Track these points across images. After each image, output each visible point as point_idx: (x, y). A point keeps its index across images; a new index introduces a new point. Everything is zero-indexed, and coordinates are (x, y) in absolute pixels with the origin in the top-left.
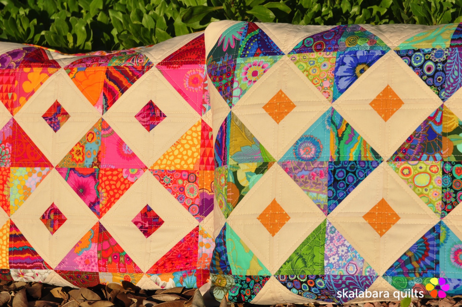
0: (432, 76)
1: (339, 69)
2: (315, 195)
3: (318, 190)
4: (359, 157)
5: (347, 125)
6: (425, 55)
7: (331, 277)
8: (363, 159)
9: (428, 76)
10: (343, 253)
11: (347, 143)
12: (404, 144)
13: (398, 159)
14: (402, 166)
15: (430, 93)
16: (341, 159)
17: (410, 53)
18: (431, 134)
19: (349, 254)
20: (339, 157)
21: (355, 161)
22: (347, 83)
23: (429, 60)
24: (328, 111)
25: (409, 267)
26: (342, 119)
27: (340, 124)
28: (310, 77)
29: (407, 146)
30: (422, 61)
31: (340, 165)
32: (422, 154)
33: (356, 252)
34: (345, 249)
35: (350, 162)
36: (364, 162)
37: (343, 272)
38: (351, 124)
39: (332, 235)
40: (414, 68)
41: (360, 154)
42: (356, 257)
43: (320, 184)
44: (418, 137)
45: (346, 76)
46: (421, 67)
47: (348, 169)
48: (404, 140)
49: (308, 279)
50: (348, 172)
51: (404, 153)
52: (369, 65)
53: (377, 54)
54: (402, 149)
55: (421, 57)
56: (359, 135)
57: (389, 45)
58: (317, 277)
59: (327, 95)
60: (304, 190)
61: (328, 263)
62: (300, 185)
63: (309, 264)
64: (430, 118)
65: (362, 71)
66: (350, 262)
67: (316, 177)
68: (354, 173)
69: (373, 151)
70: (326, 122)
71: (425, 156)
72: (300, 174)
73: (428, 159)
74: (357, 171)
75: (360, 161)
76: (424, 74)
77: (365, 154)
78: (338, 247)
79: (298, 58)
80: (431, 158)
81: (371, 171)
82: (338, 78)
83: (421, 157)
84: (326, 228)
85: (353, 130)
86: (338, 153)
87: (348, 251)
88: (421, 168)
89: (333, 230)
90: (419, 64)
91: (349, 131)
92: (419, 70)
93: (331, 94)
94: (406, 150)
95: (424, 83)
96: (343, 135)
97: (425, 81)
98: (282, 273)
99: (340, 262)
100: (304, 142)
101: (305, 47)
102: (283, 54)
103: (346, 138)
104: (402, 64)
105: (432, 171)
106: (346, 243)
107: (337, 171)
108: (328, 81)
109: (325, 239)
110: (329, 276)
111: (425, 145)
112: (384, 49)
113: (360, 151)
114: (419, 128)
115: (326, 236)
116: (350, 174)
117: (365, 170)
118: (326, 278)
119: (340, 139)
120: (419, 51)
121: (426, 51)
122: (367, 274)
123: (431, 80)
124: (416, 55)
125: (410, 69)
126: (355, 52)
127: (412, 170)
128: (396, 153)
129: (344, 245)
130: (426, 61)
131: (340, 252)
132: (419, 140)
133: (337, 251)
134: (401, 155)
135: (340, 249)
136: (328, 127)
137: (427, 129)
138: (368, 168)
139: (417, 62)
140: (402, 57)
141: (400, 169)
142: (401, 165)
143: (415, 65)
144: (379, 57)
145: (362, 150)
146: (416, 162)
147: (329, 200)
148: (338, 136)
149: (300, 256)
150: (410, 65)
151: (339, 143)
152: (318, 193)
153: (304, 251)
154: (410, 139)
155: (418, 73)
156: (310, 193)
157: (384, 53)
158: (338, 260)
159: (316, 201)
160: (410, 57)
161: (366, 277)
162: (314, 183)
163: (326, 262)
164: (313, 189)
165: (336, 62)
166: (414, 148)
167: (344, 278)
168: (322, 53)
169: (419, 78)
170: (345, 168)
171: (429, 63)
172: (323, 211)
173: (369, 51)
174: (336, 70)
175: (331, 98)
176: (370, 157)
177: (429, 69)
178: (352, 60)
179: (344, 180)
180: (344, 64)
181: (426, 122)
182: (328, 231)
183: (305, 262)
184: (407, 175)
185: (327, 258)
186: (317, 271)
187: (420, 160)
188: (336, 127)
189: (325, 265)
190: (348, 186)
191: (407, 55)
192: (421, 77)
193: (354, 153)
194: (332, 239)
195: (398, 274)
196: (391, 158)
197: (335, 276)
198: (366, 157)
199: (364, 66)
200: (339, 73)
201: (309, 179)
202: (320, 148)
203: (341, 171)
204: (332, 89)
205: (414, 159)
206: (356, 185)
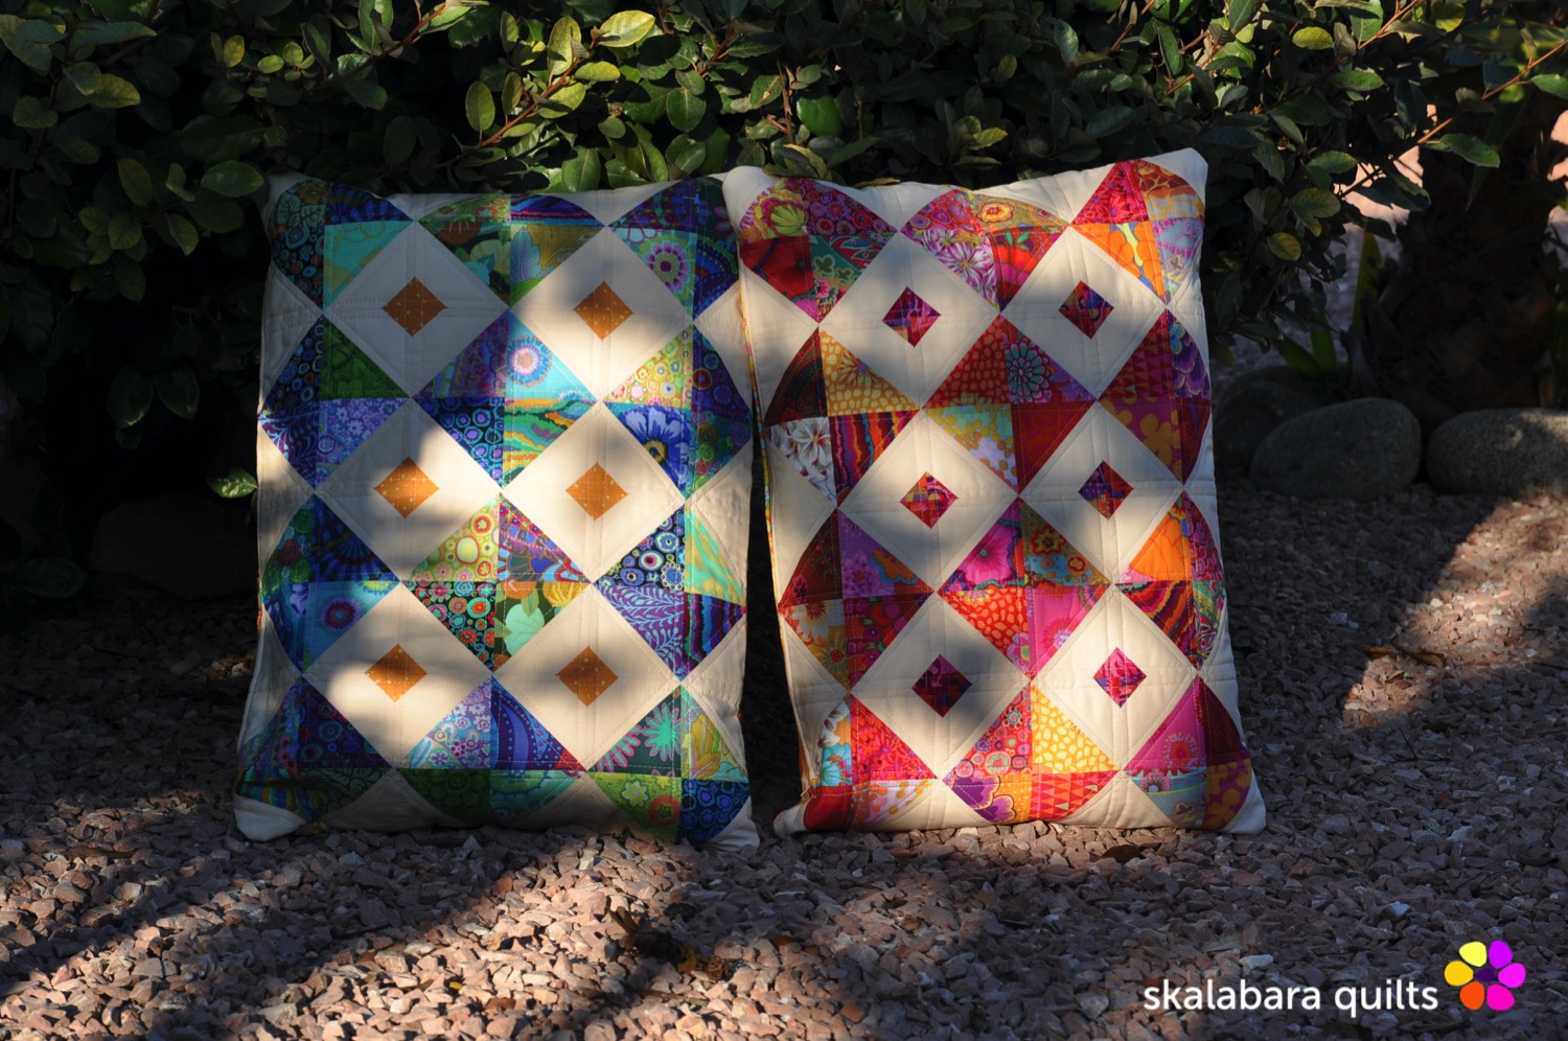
0: (637, 566)
1: (660, 414)
2: (450, 377)
3: (457, 381)
4: (509, 448)
5: (565, 428)
6: (674, 553)
7: (316, 412)
8: (506, 455)
9: (637, 559)
10: (351, 429)
11: (535, 427)
12: (528, 521)
13: (503, 511)
14: (491, 519)
15: (611, 563)
16: (507, 419)
17: (679, 530)
18: (542, 564)
19: (350, 439)
20: (511, 414)
21: (502, 442)
22: (636, 427)
23: (665, 561)
24: (590, 395)
25: (327, 536)
26: (575, 418)
27: (566, 416)
28: (652, 363)
29: (524, 524)
30: (663, 550)
31: (497, 417)
32: (510, 551)
33: (352, 450)
34: (358, 431)
35: (502, 433)
36: (501, 456)
37: (324, 429)
38: (565, 433)
39: (381, 409)
40: (654, 536)
41: (515, 449)
42: (345, 450)
43: (466, 383)
44: (538, 543)
45: (647, 424)
46: (655, 548)
47: (490, 429)
48: (534, 521)
49: (316, 374)
50: (484, 430)
51: (513, 522)
52: (663, 464)
53: (680, 476)
54: (519, 517)
55: (671, 547)
56: (546, 447)
57: (694, 496)
58: (317, 390)
59: (619, 392)
60: (458, 358)
61: (336, 406)
62: (467, 351)
63: (337, 375)
64: (568, 562)
65: (654, 452)
66: (337, 443)
67: (479, 377)
68: (483, 440)
69: (519, 470)
70: (571, 392)
71: (506, 554)
72: (486, 350)
73: (500, 559)
74: (486, 445)
75: (502, 449)
76: (642, 552)
77: (515, 458)
78: (361, 420)
79: (685, 342)
80: (503, 564)
81: (486, 468)
82: (645, 412)
83: (505, 548)
84: (392, 398)
85: (555, 436)
86: (519, 413)
87: (353, 437)
88: (487, 548)
89: (390, 410)
90: (660, 545)
91: (554, 430)
92: (650, 544)
93: (620, 400)
94: (518, 524)
95: (627, 552)
96: (548, 420)
97: (631, 554)
98: (325, 329)
99: (338, 426)
100: (539, 356)
101: (704, 354)
102: (694, 317)
103: (543, 425)
104: (661, 517)
105: (481, 565)
106: (368, 432)
107: (488, 413)
108: (641, 394)
109: (374, 398)
110: (318, 408)
111: (525, 554)
112: (687, 489)
113: (519, 450)
114: (553, 546)
115: (379, 400)
116: (481, 433)
117: (487, 457)
118: (315, 405)
119: (541, 416)
120: (682, 544)
121: (681, 556)
122: (318, 470)
123: (632, 563)
124: (674, 540)
125: (653, 530)
126: (686, 440)
127: (484, 534)
128: (513, 508)
129: (363, 430)
130: (664, 555)
131: (352, 424)
132: (532, 545)
133: (354, 420)
134: (510, 515)
135: (357, 424)
136: (562, 395)
137: (550, 558)
138: (491, 463)
139: (663, 541)
140: (673, 517)
141: (488, 515)
142: (495, 517)
143: (659, 538)
144: (675, 481)
145: (522, 453)
146: (497, 541)
147: (439, 400)
148: (548, 411)
149: (349, 359)
150: (659, 530)
151: (535, 414)
152: (452, 381)
153: (358, 364)
154: (535, 530)
155: (644, 542)
156: (452, 368)
157: (682, 488)
158: (340, 422)
159: (440, 377)
160: (672, 531)
161: (314, 468)
162: (469, 373)
163: (338, 401)
164: (459, 372)
165: (673, 409)
166: (519, 536)
167: (314, 433)
168: (691, 385)
169: (636, 544)
170: (492, 425)
171: (659, 561)
172: (423, 393)
173: (686, 463)
174: (659, 408)
175: (613, 399)
176: (508, 466)
177: (650, 561)
178: (674, 435)
179: (472, 424)
180: (668, 421)
181: (562, 555)
182: (388, 402)
183: (342, 365)
184: (477, 526)
185: (344, 405)
186: (326, 389)
187: (501, 546)
188: (563, 409)
189: (334, 401)
190: (462, 430)
191: (675, 525)
192: (637, 548)
193: (516, 438)
194: (374, 409)
195: (317, 519)
196: (506, 500)
197: (317, 419)
198: (509, 459)
199: (663, 455)
200: (653, 413)
201: (477, 366)
202: (527, 382)
203: (487, 419)
204: (628, 402)
205: (501, 537)
206: (463, 444)
